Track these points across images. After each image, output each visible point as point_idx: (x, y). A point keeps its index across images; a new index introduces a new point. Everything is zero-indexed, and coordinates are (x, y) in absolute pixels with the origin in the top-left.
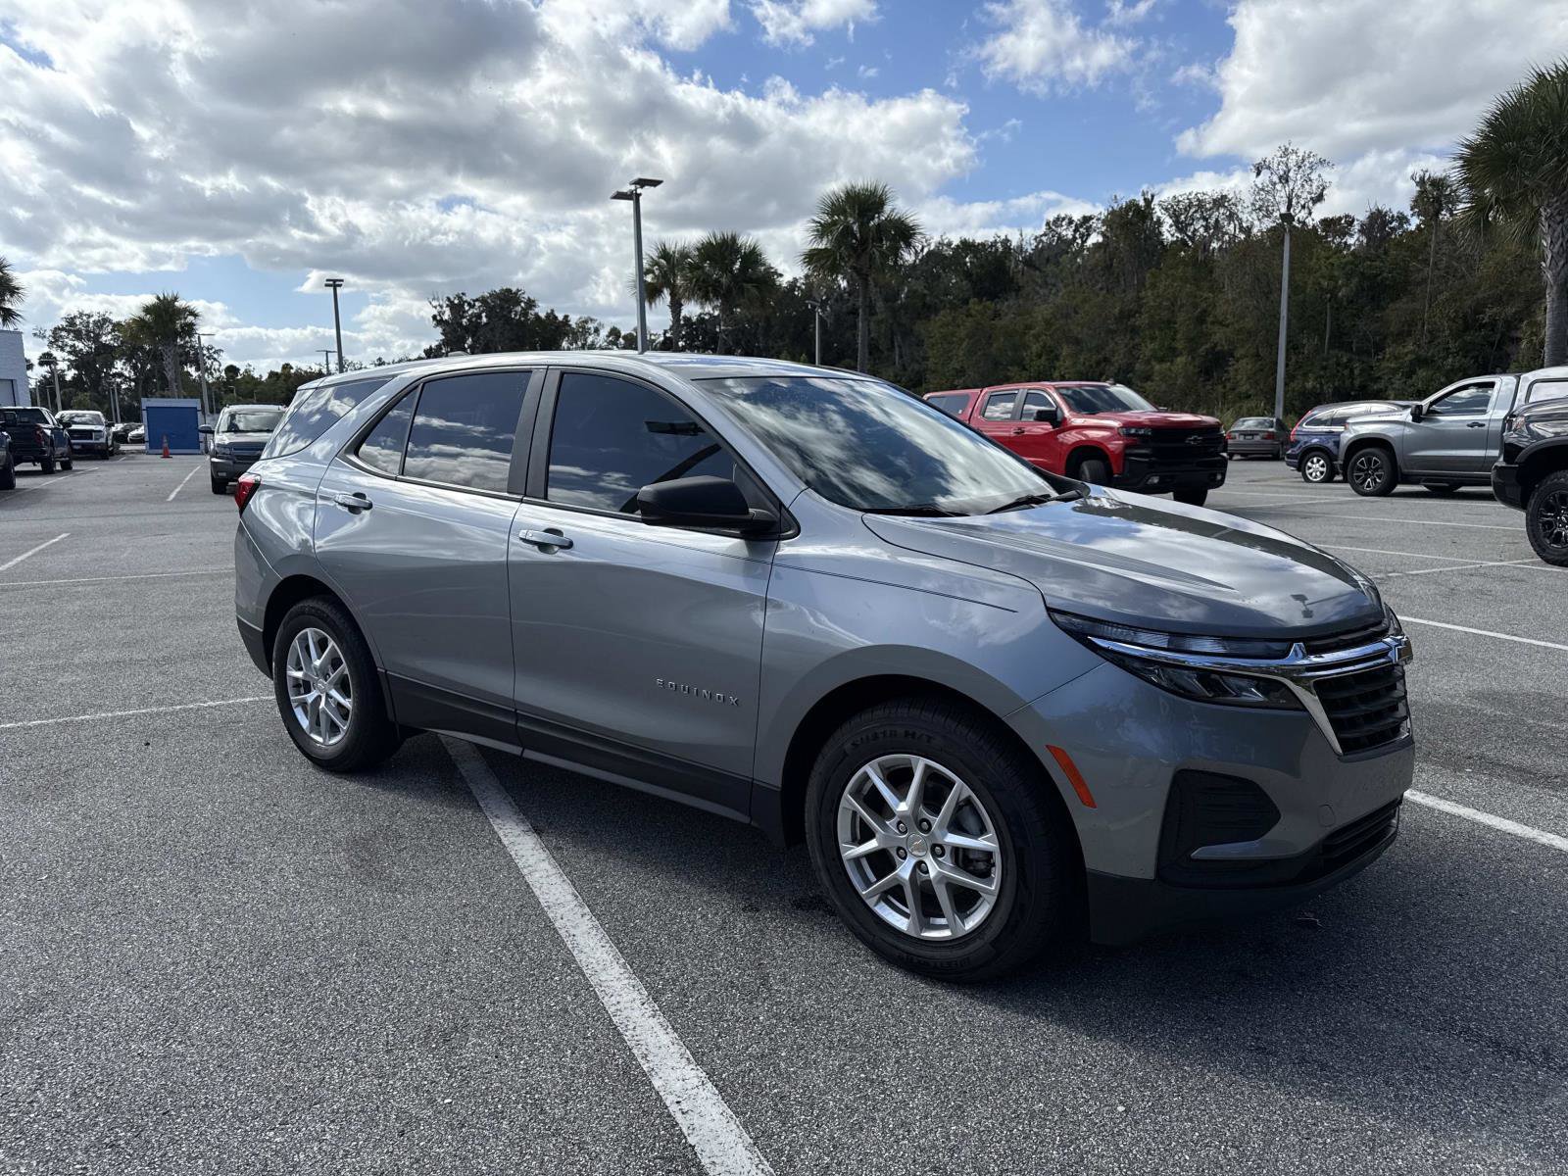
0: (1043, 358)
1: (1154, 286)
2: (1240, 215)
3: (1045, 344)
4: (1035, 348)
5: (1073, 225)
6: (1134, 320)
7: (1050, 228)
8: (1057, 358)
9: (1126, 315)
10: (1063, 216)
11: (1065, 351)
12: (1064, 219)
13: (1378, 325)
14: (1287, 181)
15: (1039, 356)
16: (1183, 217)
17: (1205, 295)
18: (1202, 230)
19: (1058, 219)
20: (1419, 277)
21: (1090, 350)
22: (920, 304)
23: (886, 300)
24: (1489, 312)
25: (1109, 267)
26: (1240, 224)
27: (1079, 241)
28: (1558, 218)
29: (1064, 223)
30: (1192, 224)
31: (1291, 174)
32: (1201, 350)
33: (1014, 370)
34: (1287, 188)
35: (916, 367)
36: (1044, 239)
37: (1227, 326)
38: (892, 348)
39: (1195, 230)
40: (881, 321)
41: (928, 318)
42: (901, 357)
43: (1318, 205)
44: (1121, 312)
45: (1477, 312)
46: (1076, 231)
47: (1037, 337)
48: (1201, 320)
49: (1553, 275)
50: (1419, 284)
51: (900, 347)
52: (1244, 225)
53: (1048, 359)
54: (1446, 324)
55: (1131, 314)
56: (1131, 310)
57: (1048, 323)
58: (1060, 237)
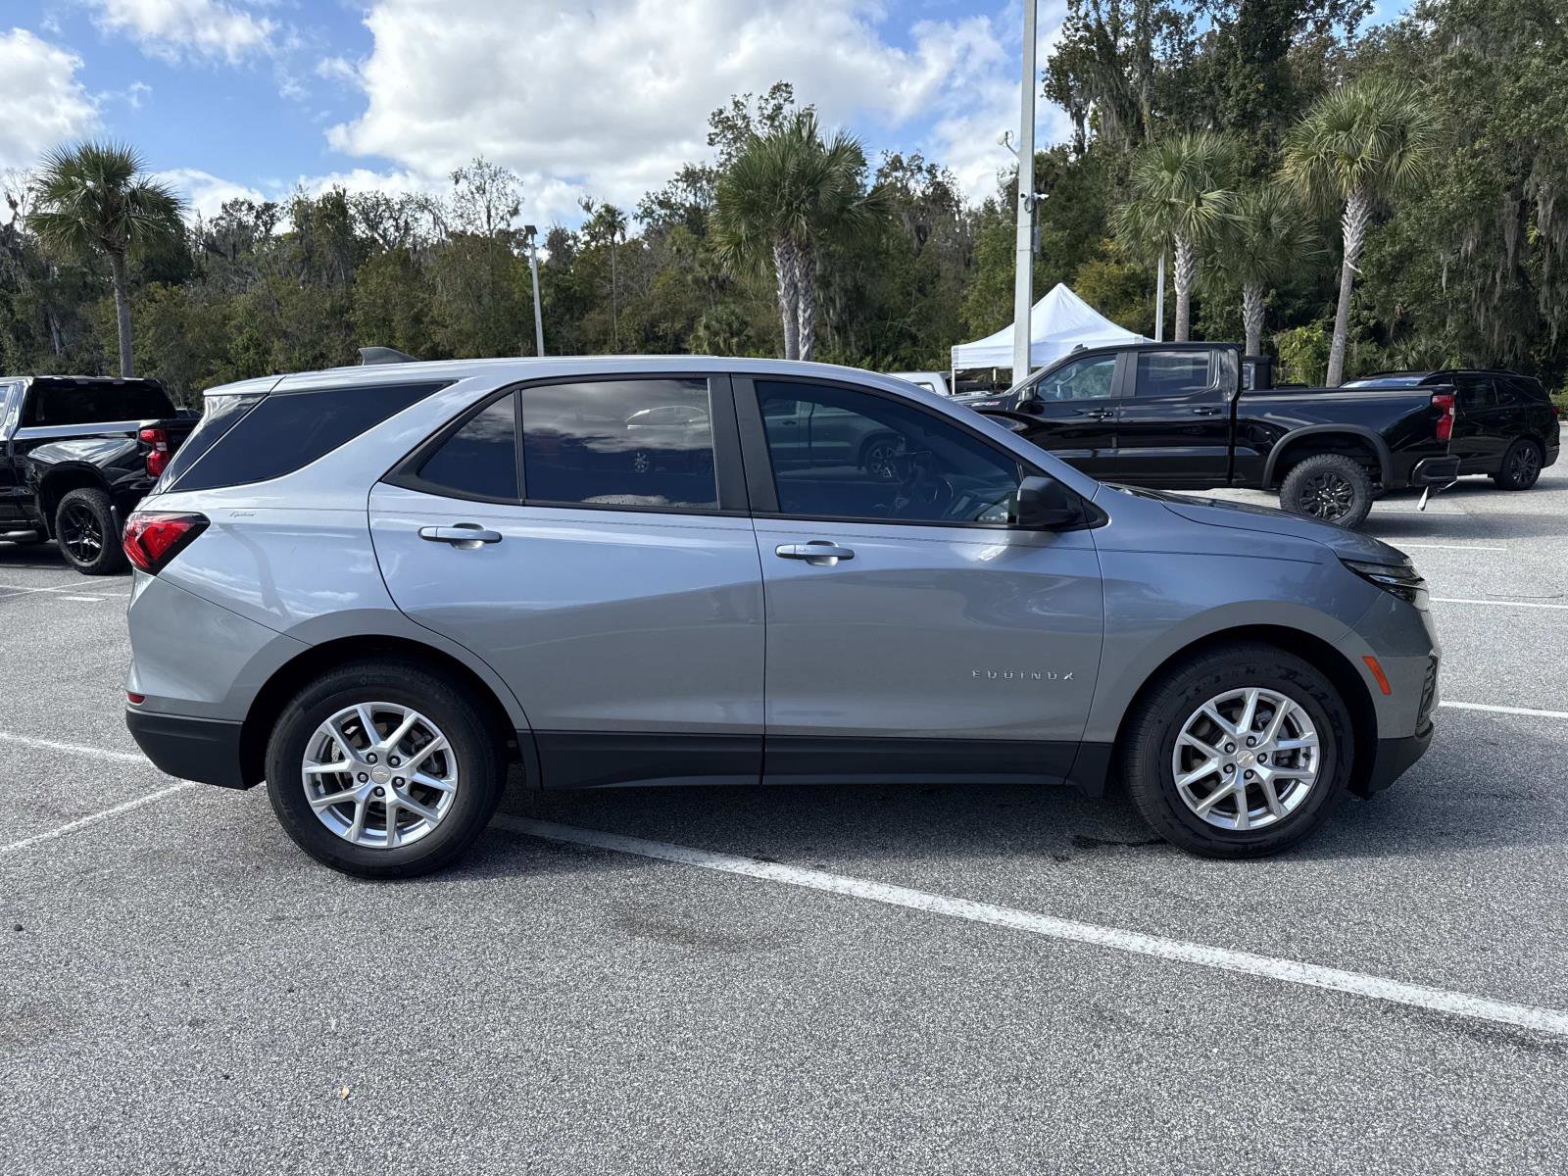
0: (252, 351)
1: (365, 282)
2: (445, 220)
3: (251, 336)
4: (240, 341)
5: (254, 212)
6: (347, 316)
7: (227, 212)
8: (268, 352)
9: (337, 312)
10: (242, 200)
11: (277, 345)
12: (243, 203)
13: (578, 332)
14: (484, 193)
15: (247, 349)
16: (372, 214)
17: (422, 295)
18: (392, 229)
19: (236, 202)
20: (605, 292)
21: (304, 345)
22: (81, 284)
23: (32, 276)
24: (663, 326)
25: (306, 261)
26: (446, 228)
27: (263, 229)
28: (787, 256)
29: (243, 208)
30: (381, 223)
31: (487, 186)
32: (422, 349)
33: (216, 364)
34: (485, 199)
35: (86, 356)
36: (222, 222)
37: (447, 327)
38: (48, 333)
39: (385, 229)
40: (29, 301)
41: (94, 300)
42: (62, 344)
43: (515, 218)
44: (332, 306)
45: (653, 326)
46: (258, 217)
47: (240, 329)
48: (417, 319)
49: (787, 302)
50: (605, 298)
51: (59, 332)
52: (450, 230)
53: (257, 353)
54: (633, 335)
55: (343, 311)
56: (343, 307)
57: (251, 315)
58: (240, 223)
